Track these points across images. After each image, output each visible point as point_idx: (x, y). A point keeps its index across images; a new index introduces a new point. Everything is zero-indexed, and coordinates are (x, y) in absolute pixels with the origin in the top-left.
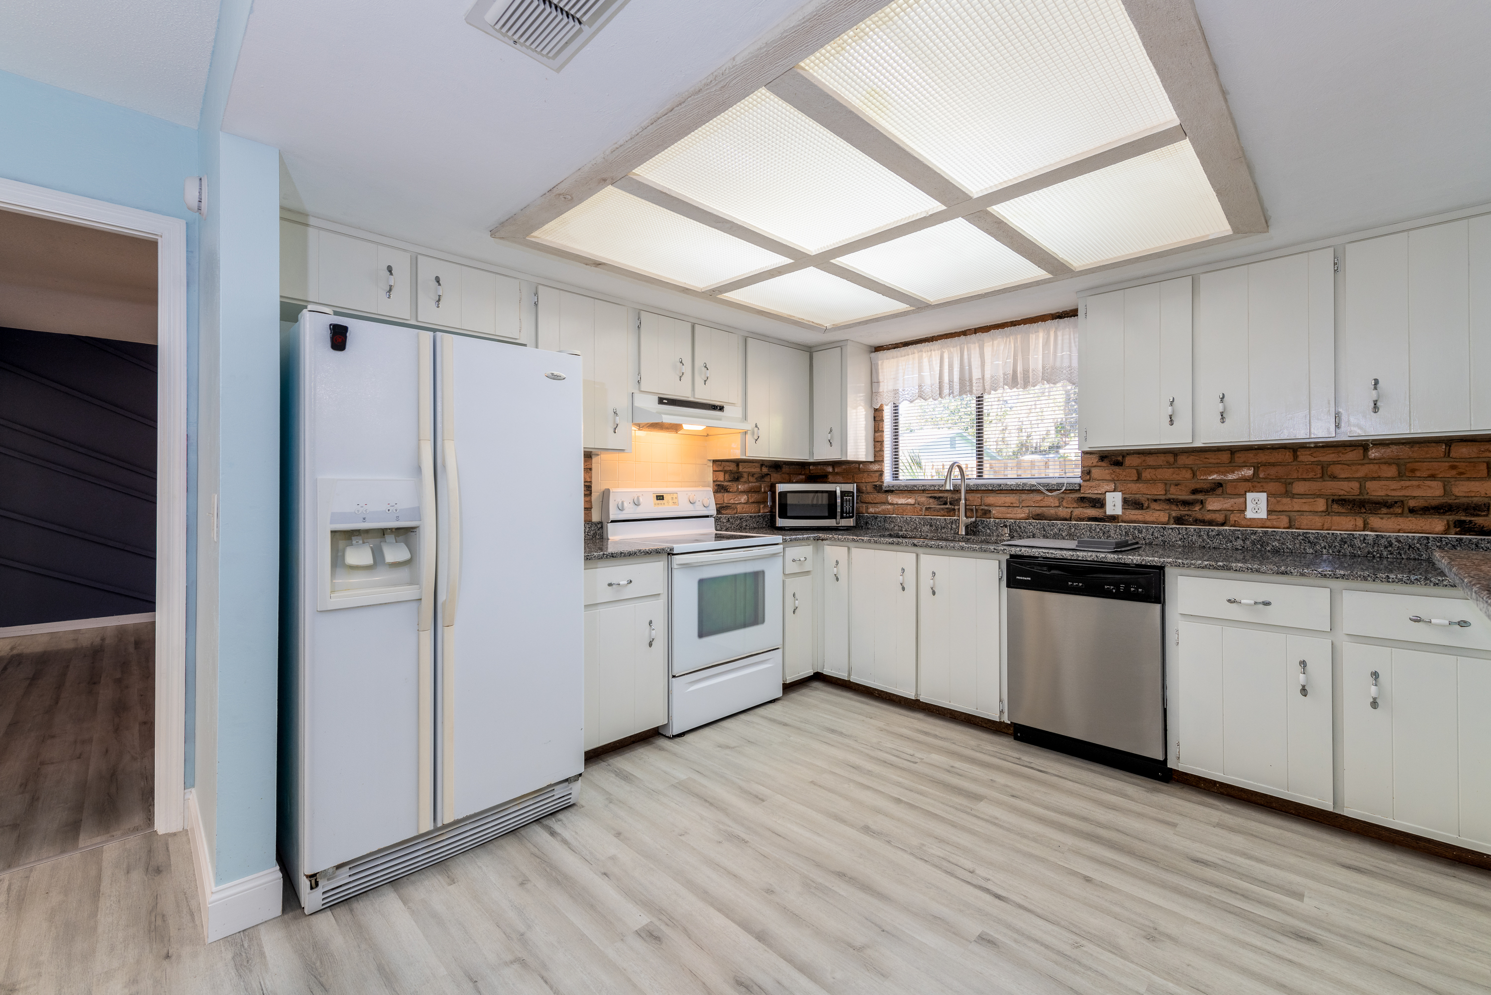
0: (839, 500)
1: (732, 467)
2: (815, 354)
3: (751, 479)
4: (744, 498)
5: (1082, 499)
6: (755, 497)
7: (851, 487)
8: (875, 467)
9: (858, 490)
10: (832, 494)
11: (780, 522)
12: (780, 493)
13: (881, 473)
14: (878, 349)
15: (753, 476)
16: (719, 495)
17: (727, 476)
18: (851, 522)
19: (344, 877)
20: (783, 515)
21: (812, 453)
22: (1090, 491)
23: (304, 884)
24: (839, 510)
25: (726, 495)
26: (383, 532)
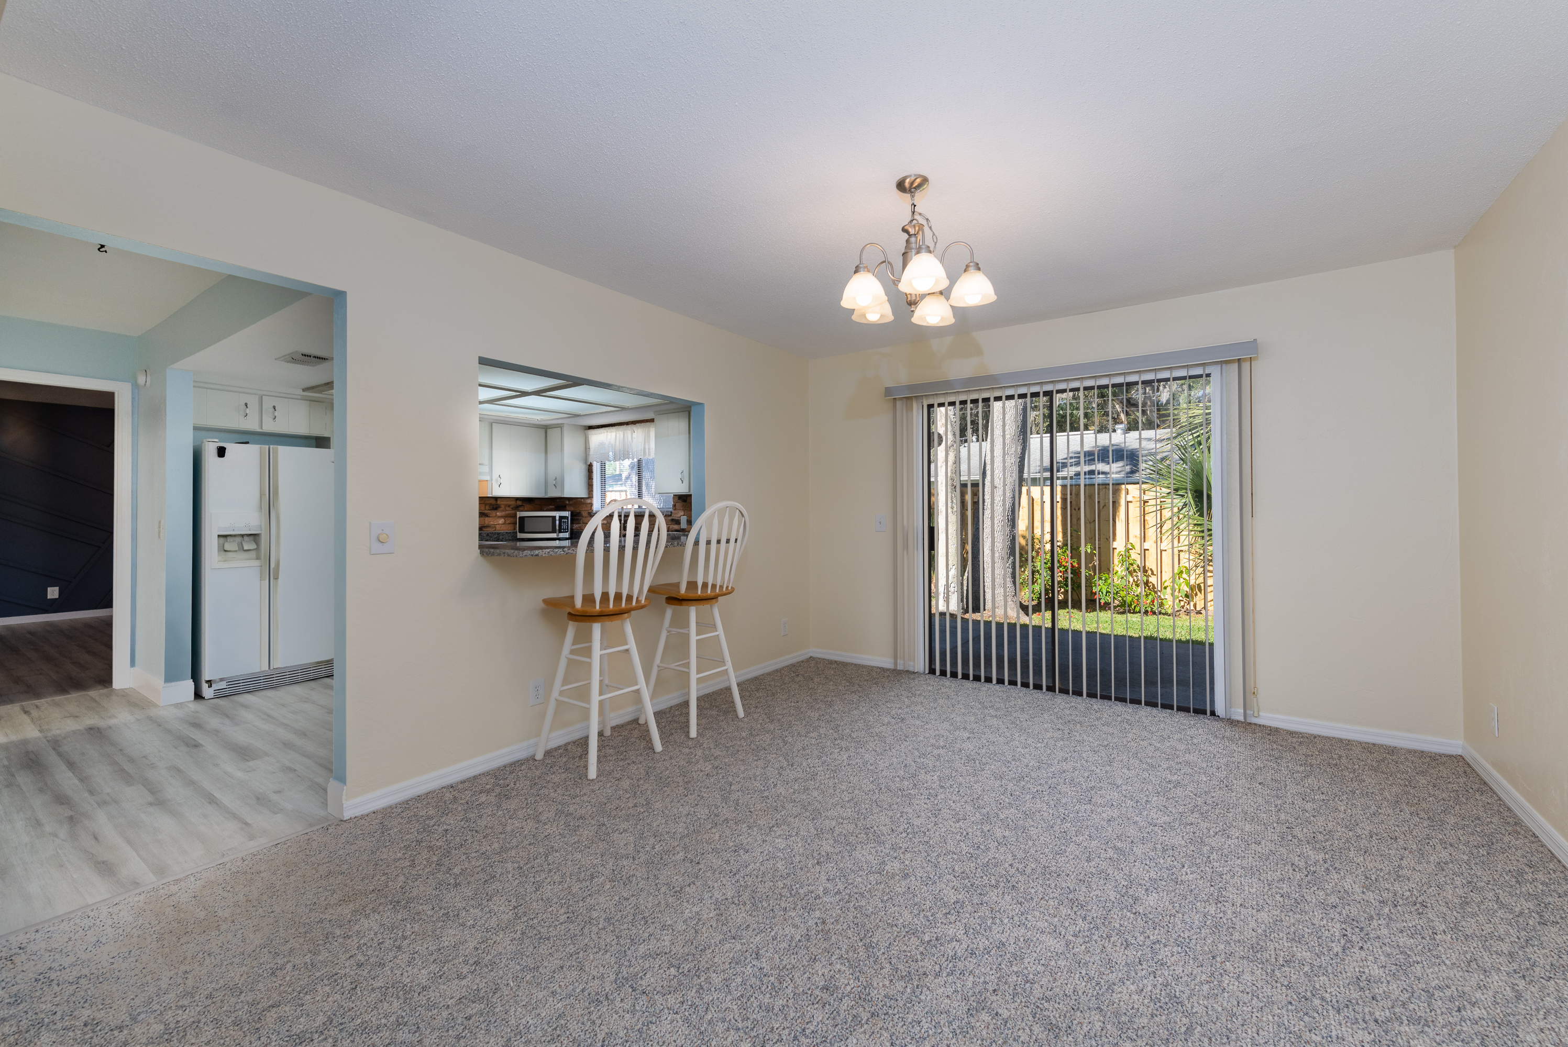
0: (557, 522)
1: (493, 502)
2: (548, 430)
3: (507, 508)
4: (501, 521)
5: (672, 520)
6: (510, 520)
7: (566, 514)
8: (589, 501)
9: (572, 515)
10: (554, 518)
11: (520, 536)
12: (520, 518)
13: (591, 505)
14: (591, 428)
15: (509, 506)
16: (482, 519)
17: (487, 507)
18: (567, 535)
19: (223, 685)
20: (522, 530)
21: (546, 492)
22: (675, 516)
23: (205, 686)
24: (557, 528)
25: (486, 518)
26: (243, 536)
